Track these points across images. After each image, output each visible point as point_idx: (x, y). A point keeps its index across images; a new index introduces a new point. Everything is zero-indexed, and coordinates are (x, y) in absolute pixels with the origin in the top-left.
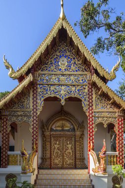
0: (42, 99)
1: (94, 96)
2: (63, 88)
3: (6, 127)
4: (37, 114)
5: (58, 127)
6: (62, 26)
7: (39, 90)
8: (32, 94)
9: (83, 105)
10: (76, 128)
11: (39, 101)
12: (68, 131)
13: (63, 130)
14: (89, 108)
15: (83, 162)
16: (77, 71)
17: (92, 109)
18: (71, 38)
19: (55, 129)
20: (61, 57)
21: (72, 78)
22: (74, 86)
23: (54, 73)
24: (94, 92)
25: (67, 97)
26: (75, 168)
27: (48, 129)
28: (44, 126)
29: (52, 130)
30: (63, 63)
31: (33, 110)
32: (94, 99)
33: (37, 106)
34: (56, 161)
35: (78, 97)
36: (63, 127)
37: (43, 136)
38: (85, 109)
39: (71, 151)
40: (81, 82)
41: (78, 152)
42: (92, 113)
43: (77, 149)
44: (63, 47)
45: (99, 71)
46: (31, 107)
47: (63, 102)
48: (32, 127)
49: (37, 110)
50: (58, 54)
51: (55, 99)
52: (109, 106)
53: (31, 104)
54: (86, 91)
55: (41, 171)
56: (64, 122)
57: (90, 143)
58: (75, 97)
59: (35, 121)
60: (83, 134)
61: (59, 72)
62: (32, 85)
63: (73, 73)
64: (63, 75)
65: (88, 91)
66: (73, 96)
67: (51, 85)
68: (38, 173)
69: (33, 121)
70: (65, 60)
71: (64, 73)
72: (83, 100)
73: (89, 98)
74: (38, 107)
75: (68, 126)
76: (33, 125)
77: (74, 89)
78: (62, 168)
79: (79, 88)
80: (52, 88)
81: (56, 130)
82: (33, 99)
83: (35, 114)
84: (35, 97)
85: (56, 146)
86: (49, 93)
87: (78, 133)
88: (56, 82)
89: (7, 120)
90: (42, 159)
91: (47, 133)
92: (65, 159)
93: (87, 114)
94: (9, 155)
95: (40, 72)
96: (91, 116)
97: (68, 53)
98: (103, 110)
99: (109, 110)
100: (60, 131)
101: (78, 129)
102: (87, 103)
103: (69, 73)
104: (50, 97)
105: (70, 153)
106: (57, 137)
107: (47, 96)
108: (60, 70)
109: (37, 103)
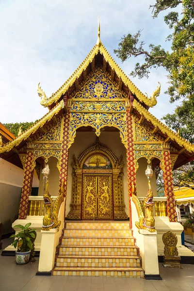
0: (75, 129)
1: (134, 125)
2: (98, 116)
3: (31, 163)
4: (67, 147)
5: (93, 163)
6: (99, 52)
7: (71, 119)
8: (63, 123)
9: (121, 136)
10: (113, 165)
11: (70, 132)
12: (104, 168)
13: (97, 167)
14: (128, 140)
15: (123, 210)
16: (113, 97)
17: (132, 140)
18: (108, 64)
19: (88, 165)
20: (96, 83)
21: (108, 105)
22: (111, 113)
23: (88, 99)
24: (133, 121)
25: (103, 126)
26: (114, 219)
27: (79, 166)
28: (75, 160)
29: (84, 167)
30: (99, 89)
31: (63, 142)
32: (133, 129)
33: (68, 138)
34: (89, 209)
35: (115, 126)
36: (97, 163)
37: (74, 174)
38: (123, 141)
39: (107, 195)
40: (119, 109)
41: (116, 197)
42: (133, 145)
43: (116, 192)
44: (99, 73)
45: (137, 96)
46: (62, 139)
47: (98, 133)
48: (61, 163)
49: (67, 142)
50: (94, 80)
51: (90, 129)
52: (151, 138)
53: (62, 135)
54: (125, 119)
55: (71, 225)
56: (99, 157)
57: (130, 184)
58: (112, 127)
59: (64, 156)
60: (122, 173)
61: (94, 99)
62: (64, 112)
63: (109, 99)
64: (98, 102)
65: (127, 119)
66: (109, 125)
67: (85, 113)
68: (65, 227)
69: (62, 156)
70: (101, 85)
71: (100, 100)
72: (121, 129)
73: (128, 127)
74: (70, 139)
75: (104, 162)
76: (62, 161)
77: (110, 117)
78: (97, 219)
79: (116, 116)
80: (86, 116)
81: (90, 168)
82: (64, 129)
83: (65, 147)
84: (66, 127)
85: (90, 188)
86: (83, 122)
87: (116, 171)
88: (91, 110)
89: (32, 154)
90: (72, 206)
91: (79, 171)
92: (100, 206)
93: (127, 147)
94: (30, 201)
95: (74, 99)
96: (131, 149)
97: (104, 80)
98: (145, 142)
99: (153, 143)
100: (94, 168)
101: (115, 166)
102: (125, 133)
103: (105, 100)
104: (84, 127)
105: (106, 198)
106: (91, 176)
107: (80, 125)
108: (96, 96)
109: (68, 133)
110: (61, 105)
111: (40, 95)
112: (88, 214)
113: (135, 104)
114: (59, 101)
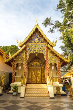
0: (29, 54)
1: (48, 52)
2: (37, 49)
5: (34, 64)
6: (37, 28)
7: (28, 50)
9: (44, 56)
10: (42, 65)
12: (39, 66)
13: (36, 66)
15: (45, 80)
16: (42, 43)
17: (48, 58)
18: (40, 32)
21: (40, 45)
23: (33, 43)
24: (48, 51)
25: (38, 53)
26: (42, 83)
28: (29, 64)
29: (32, 66)
30: (37, 40)
32: (48, 54)
34: (34, 80)
36: (36, 64)
37: (28, 68)
38: (45, 58)
39: (40, 75)
40: (43, 47)
41: (42, 76)
43: (42, 74)
44: (37, 34)
45: (49, 43)
46: (25, 57)
47: (37, 55)
48: (25, 65)
50: (35, 36)
52: (54, 57)
54: (45, 50)
55: (28, 85)
56: (37, 62)
57: (47, 72)
58: (41, 53)
59: (26, 63)
60: (45, 68)
61: (35, 43)
62: (25, 48)
63: (40, 43)
70: (38, 38)
71: (37, 44)
72: (44, 54)
73: (46, 53)
74: (27, 57)
75: (38, 64)
77: (41, 49)
78: (36, 83)
79: (42, 49)
80: (33, 49)
81: (34, 66)
83: (26, 60)
84: (26, 53)
85: (34, 73)
87: (43, 67)
89: (15, 62)
90: (28, 79)
91: (30, 67)
92: (37, 79)
93: (46, 60)
95: (28, 43)
97: (38, 36)
98: (52, 58)
100: (35, 66)
102: (46, 55)
104: (32, 53)
105: (39, 76)
106: (34, 69)
107: (30, 52)
109: (27, 55)
110: (25, 46)
111: (17, 42)
112: (33, 82)
113: (49, 46)
114: (24, 45)
